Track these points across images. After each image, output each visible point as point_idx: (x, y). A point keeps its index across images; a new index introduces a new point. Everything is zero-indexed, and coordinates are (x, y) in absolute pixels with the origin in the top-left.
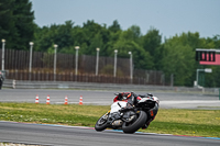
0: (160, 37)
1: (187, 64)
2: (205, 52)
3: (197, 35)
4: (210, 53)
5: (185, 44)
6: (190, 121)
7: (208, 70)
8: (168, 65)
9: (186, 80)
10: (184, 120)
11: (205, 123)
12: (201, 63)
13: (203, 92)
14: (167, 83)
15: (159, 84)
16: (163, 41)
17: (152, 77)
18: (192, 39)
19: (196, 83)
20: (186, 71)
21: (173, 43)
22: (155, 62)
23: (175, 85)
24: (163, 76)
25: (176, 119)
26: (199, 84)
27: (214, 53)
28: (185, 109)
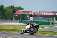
0: (4, 7)
1: (11, 14)
2: (16, 11)
3: (13, 6)
4: (17, 11)
5: (10, 9)
6: (12, 29)
7: (17, 15)
8: (6, 14)
9: (11, 18)
10: (10, 28)
11: (16, 29)
12: (15, 13)
13: (15, 21)
14: (6, 19)
15: (4, 19)
16: (5, 8)
17: (2, 17)
18: (12, 7)
19: (13, 19)
20: (11, 16)
21: (7, 8)
22: (3, 13)
23: (8, 19)
24: (5, 17)
25: (8, 28)
26: (14, 19)
27: (18, 11)
28: (11, 26)
